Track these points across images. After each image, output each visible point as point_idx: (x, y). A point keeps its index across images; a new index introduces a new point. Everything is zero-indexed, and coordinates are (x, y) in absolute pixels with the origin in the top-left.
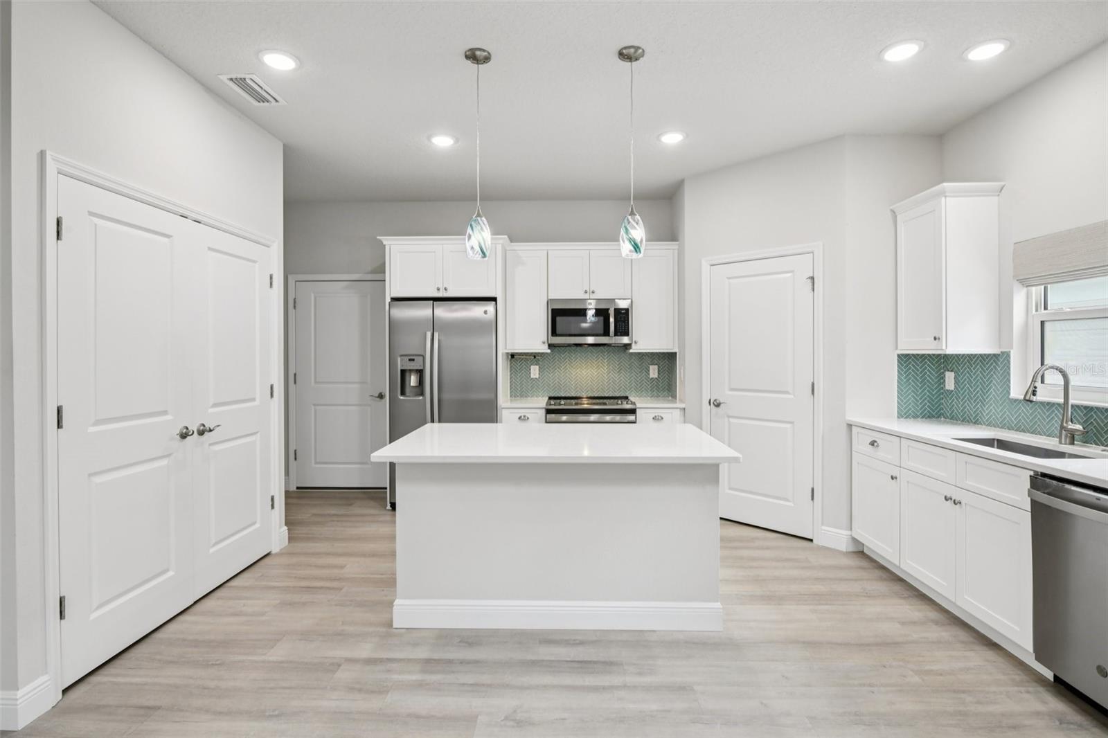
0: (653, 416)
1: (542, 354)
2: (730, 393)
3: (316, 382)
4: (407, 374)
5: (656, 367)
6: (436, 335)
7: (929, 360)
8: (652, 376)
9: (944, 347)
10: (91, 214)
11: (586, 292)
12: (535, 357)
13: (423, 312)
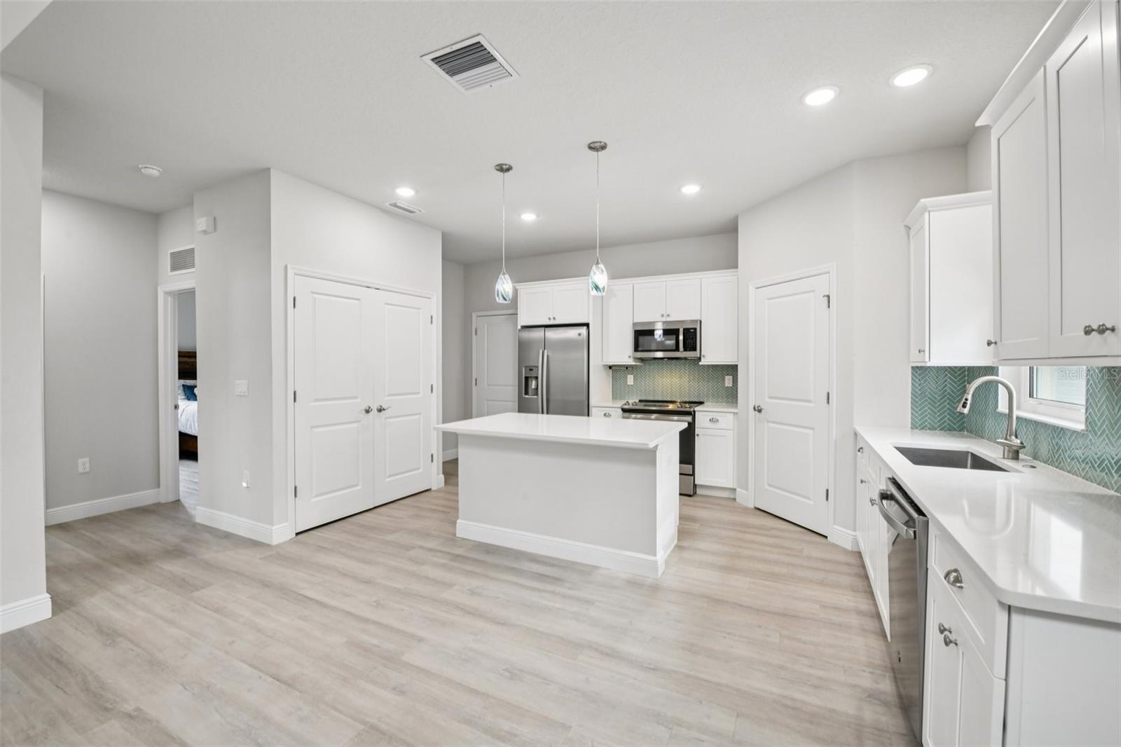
0: (711, 418)
1: (632, 366)
2: (769, 400)
3: (488, 385)
4: (530, 380)
5: (731, 377)
6: (546, 351)
7: (949, 372)
8: (727, 385)
9: (927, 360)
10: (312, 293)
11: (663, 316)
12: (627, 368)
13: (538, 334)
